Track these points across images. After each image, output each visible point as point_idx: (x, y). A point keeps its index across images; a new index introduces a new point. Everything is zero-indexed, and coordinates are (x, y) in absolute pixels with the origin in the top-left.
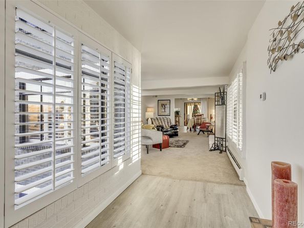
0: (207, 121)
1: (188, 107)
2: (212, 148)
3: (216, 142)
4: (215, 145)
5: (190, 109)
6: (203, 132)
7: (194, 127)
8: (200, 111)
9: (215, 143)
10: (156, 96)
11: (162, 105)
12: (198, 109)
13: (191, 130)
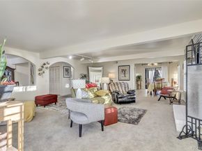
0: (169, 85)
1: (150, 72)
2: (183, 134)
3: (189, 124)
4: (187, 129)
5: (151, 74)
6: (165, 97)
7: (155, 91)
8: (161, 76)
9: (186, 126)
10: (117, 62)
11: (122, 70)
12: (158, 73)
13: (151, 94)
